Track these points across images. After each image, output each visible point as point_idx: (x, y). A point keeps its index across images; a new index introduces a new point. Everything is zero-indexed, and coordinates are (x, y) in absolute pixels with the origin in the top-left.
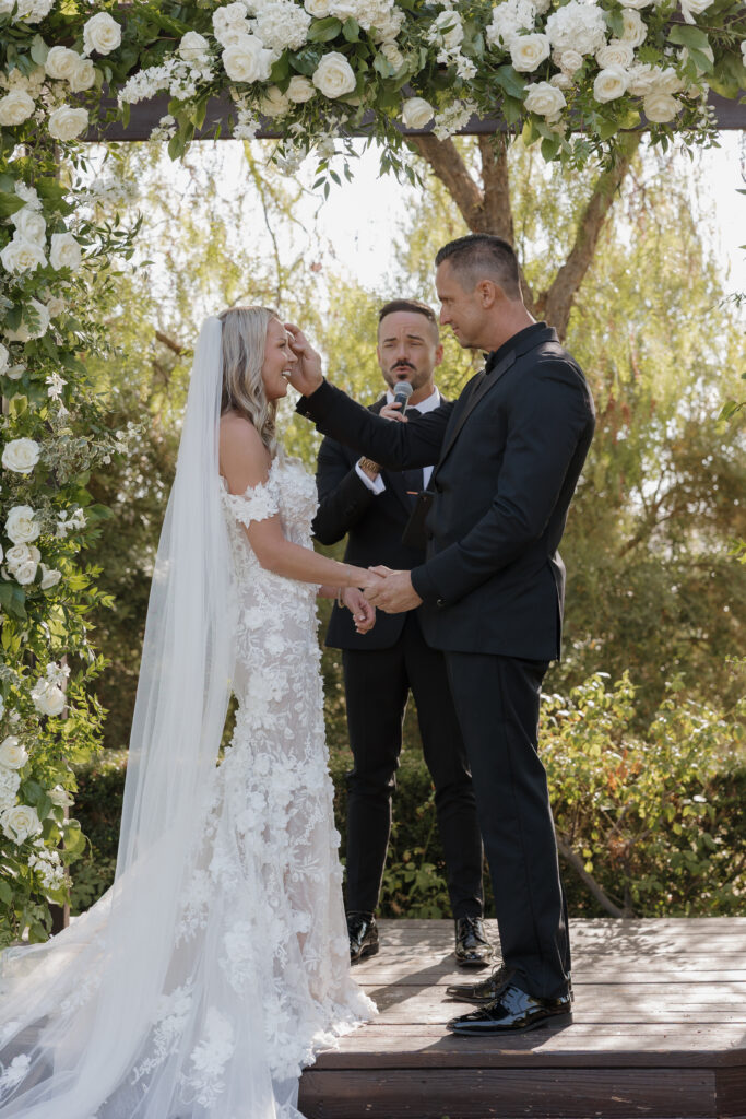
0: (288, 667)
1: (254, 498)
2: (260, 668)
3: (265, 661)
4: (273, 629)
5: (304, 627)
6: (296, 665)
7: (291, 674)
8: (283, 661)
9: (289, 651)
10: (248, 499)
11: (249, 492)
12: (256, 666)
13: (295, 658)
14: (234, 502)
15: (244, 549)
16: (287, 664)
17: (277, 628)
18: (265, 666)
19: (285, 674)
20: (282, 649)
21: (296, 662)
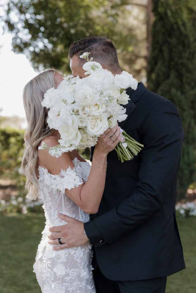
0: (66, 284)
1: (66, 176)
2: (50, 282)
3: (53, 279)
4: (60, 261)
5: (79, 260)
6: (71, 283)
7: (68, 288)
8: (63, 280)
9: (67, 275)
10: (63, 177)
11: (63, 173)
12: (48, 280)
13: (71, 279)
14: (55, 179)
15: (53, 209)
16: (66, 282)
17: (62, 260)
18: (53, 281)
19: (64, 288)
20: (64, 273)
21: (72, 281)
